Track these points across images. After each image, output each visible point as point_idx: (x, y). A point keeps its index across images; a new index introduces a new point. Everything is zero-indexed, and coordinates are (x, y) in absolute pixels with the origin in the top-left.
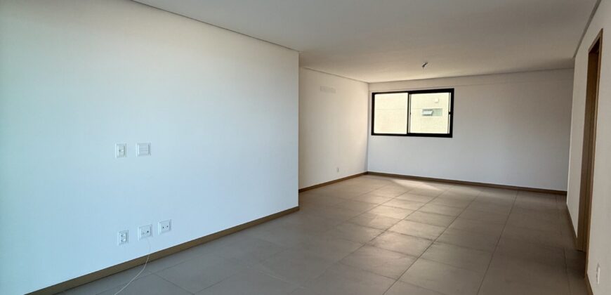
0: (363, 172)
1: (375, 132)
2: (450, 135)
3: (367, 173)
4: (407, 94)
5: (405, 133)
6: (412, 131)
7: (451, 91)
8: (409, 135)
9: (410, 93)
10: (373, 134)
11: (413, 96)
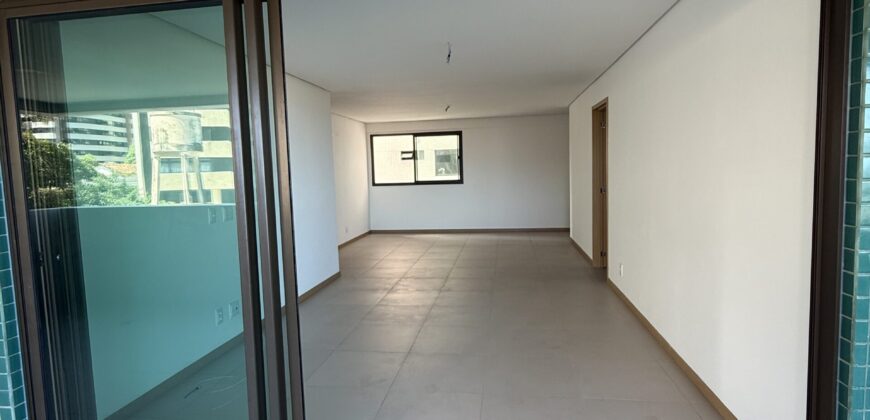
0: (366, 231)
1: (376, 182)
2: (460, 182)
3: (371, 232)
4: (412, 137)
5: (413, 181)
6: (420, 179)
7: (459, 133)
8: (417, 183)
9: (416, 135)
10: (374, 184)
11: (418, 139)
